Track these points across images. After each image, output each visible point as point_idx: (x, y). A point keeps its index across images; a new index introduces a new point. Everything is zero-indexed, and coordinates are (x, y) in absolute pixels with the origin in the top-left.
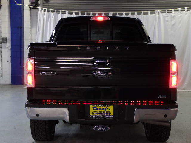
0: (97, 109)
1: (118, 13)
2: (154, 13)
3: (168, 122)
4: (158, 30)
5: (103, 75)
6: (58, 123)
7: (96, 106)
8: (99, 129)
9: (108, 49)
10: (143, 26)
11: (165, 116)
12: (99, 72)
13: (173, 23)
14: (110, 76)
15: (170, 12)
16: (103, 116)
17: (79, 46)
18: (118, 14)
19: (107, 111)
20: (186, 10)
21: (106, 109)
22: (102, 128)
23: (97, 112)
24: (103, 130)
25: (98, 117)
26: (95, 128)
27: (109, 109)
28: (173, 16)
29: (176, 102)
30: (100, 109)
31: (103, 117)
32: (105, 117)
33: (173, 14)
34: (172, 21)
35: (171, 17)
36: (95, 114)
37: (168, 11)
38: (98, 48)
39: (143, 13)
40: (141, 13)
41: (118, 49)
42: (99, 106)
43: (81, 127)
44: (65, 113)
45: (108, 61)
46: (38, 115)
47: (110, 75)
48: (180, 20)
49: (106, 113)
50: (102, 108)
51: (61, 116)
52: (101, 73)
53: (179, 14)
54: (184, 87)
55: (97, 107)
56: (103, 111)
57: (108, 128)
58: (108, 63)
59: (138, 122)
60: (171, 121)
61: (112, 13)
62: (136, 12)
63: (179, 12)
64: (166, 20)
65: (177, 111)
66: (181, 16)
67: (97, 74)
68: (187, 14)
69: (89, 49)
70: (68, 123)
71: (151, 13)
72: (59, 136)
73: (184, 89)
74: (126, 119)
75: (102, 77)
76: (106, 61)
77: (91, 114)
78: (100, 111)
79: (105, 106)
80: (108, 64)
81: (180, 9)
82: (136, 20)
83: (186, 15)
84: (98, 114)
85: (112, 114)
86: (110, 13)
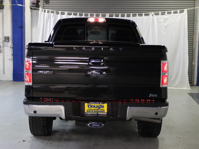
0: (91, 106)
1: (114, 14)
2: (148, 15)
3: (159, 119)
4: (152, 31)
5: (98, 75)
6: (55, 119)
7: (91, 103)
8: (93, 125)
9: (102, 49)
10: (137, 28)
11: (156, 114)
12: (94, 72)
13: (166, 24)
14: (104, 76)
15: (163, 14)
16: (98, 113)
17: (75, 47)
18: (114, 16)
19: (101, 108)
20: (178, 12)
21: (100, 107)
22: (97, 124)
23: (92, 109)
24: (97, 127)
25: (92, 114)
26: (90, 125)
27: (103, 107)
28: (166, 18)
29: (167, 100)
30: (94, 106)
31: (98, 115)
32: (99, 115)
33: (166, 16)
34: (165, 23)
35: (164, 19)
36: (90, 111)
37: (161, 13)
38: (93, 49)
39: (138, 15)
40: (136, 14)
41: (112, 50)
42: (93, 103)
43: (76, 124)
44: (61, 110)
45: (102, 61)
46: (35, 112)
47: (104, 74)
48: (172, 22)
49: (100, 110)
50: (97, 106)
51: (58, 113)
52: (96, 72)
53: (172, 16)
54: (175, 85)
55: (92, 105)
56: (97, 108)
57: (102, 125)
58: (102, 62)
59: (131, 119)
60: (162, 118)
61: (109, 14)
62: (131, 14)
63: (172, 14)
64: (160, 21)
65: (167, 109)
66: (173, 18)
67: (92, 73)
68: (180, 17)
69: (85, 49)
70: (64, 120)
71: (145, 15)
72: (56, 131)
73: (175, 87)
74: (119, 116)
75: (97, 77)
76: (101, 61)
77: (86, 111)
78: (94, 108)
79: (99, 104)
80: (103, 64)
81: (172, 12)
82: (131, 22)
83: (178, 17)
84: (92, 111)
85: (106, 111)
86: (107, 14)
